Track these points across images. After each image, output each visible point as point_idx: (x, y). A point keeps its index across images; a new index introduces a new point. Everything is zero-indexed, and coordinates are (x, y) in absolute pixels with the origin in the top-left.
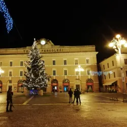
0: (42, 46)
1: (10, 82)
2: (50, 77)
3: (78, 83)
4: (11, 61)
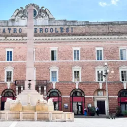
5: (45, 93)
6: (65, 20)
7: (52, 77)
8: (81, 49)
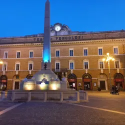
0: (56, 32)
1: (17, 77)
2: (67, 71)
3: (103, 78)
4: (19, 51)
5: (66, 76)
6: (78, 32)
7: (71, 66)
8: (89, 49)
